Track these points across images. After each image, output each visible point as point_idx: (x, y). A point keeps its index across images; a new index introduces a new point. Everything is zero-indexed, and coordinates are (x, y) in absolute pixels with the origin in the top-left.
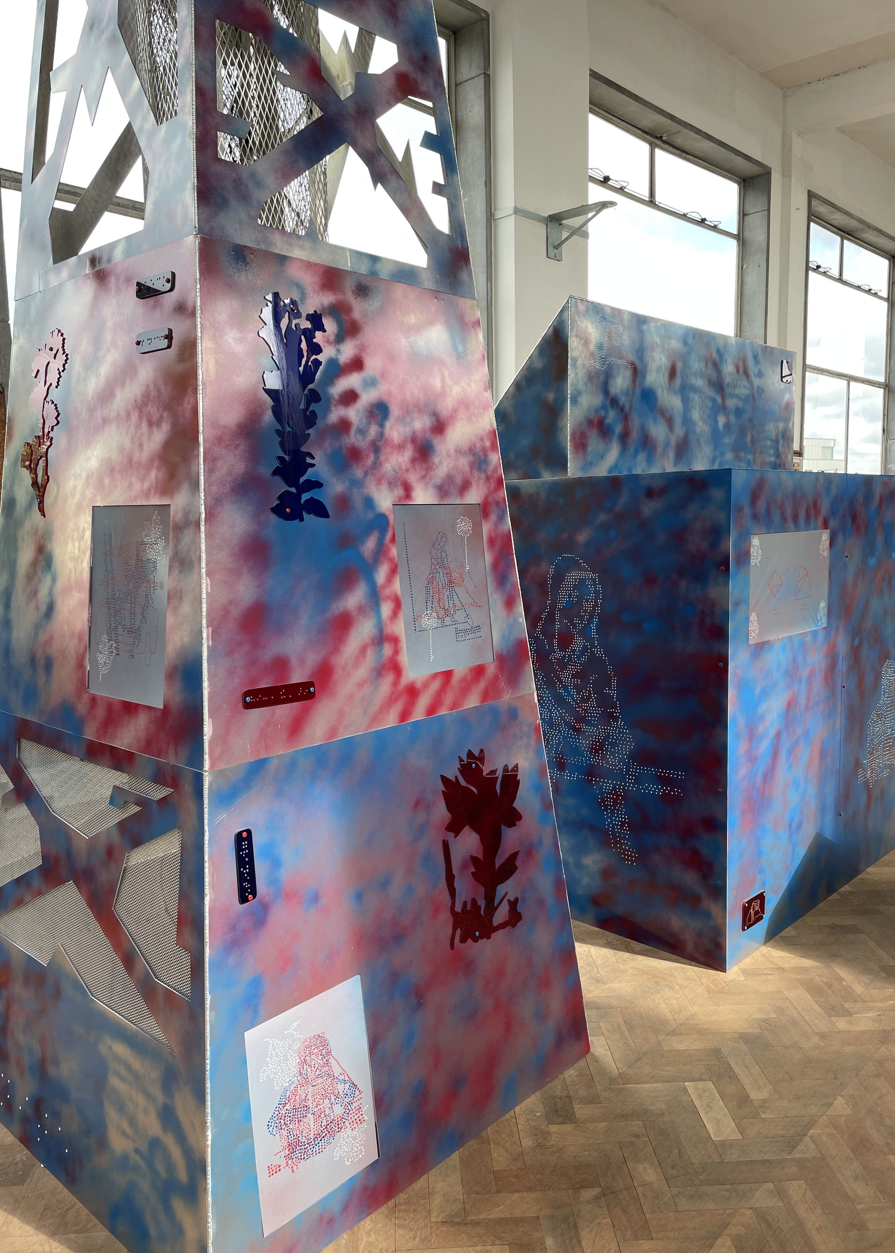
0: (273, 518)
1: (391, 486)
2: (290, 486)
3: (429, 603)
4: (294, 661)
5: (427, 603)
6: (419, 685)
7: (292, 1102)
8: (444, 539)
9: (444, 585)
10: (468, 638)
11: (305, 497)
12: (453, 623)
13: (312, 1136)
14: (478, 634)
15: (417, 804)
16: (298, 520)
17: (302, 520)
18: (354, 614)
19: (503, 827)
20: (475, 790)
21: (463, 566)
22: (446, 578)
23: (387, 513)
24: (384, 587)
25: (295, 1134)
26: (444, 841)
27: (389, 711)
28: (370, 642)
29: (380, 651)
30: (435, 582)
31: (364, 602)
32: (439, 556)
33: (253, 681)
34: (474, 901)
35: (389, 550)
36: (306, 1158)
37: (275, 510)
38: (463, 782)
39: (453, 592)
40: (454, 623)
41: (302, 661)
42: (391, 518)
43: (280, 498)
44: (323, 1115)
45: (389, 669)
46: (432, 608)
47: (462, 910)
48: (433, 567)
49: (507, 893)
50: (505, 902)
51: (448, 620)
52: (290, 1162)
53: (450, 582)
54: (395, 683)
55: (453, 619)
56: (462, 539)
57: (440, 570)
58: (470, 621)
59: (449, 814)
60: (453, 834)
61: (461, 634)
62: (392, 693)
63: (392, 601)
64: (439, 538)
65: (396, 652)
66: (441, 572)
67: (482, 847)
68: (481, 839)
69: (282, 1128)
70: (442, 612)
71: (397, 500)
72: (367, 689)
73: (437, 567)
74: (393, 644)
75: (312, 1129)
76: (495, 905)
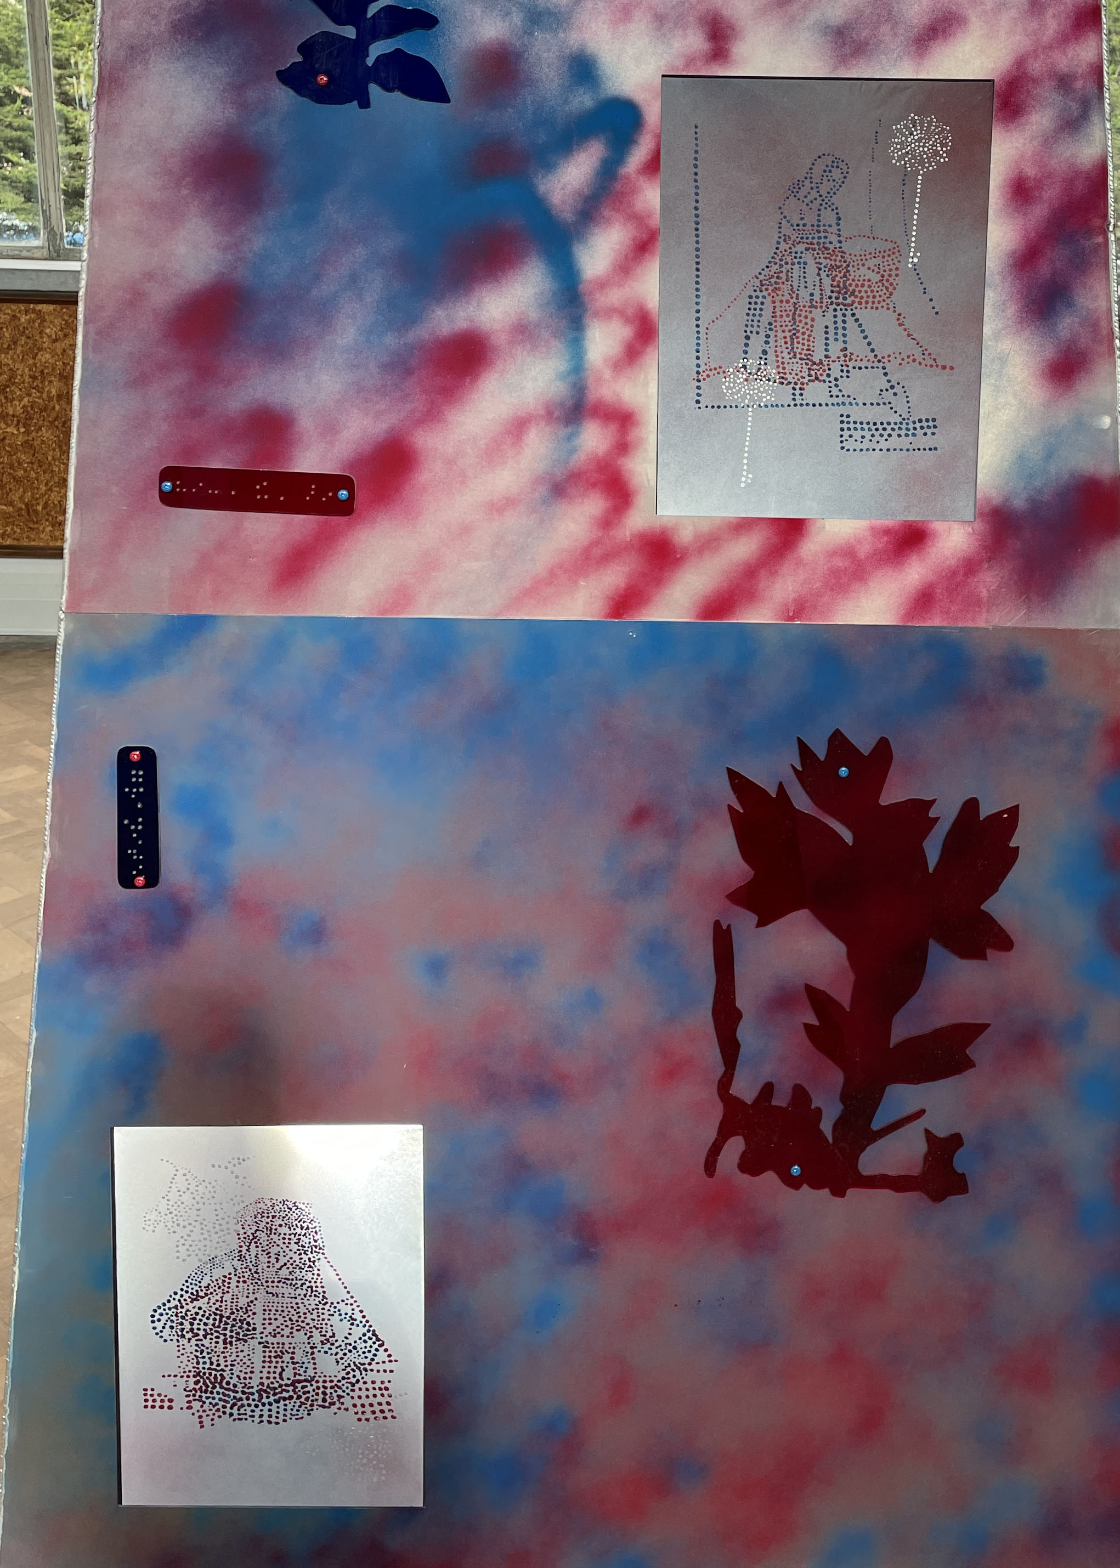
0: (284, 96)
1: (662, 25)
2: (338, 21)
3: (757, 343)
4: (306, 423)
5: (748, 338)
6: (685, 536)
7: (213, 1300)
8: (836, 174)
9: (817, 297)
10: (884, 445)
11: (377, 49)
12: (835, 400)
13: (255, 1382)
14: (929, 441)
15: (640, 816)
16: (355, 103)
17: (365, 103)
18: (500, 339)
19: (936, 950)
20: (847, 836)
21: (897, 251)
22: (827, 282)
23: (639, 97)
24: (602, 284)
25: (214, 1360)
26: (717, 924)
27: (576, 582)
28: (543, 413)
29: (569, 438)
30: (785, 288)
31: (533, 315)
32: (810, 219)
33: (188, 450)
34: (799, 1094)
35: (634, 191)
36: (236, 1416)
37: (286, 77)
38: (801, 801)
39: (849, 319)
40: (840, 400)
41: (330, 429)
42: (652, 113)
43: (302, 49)
44: (287, 1357)
45: (594, 485)
46: (765, 352)
47: (757, 1101)
48: (783, 246)
49: (922, 1112)
50: (914, 1132)
51: (815, 392)
52: (196, 1405)
53: (842, 290)
54: (608, 522)
55: (835, 391)
56: (906, 178)
57: (808, 257)
58: (900, 404)
59: (745, 867)
60: (752, 918)
61: (860, 433)
62: (596, 543)
63: (627, 321)
64: (818, 170)
65: (623, 447)
66: (811, 262)
67: (851, 977)
68: (851, 956)
69: (183, 1336)
70: (796, 368)
71: (680, 63)
72: (514, 522)
73: (800, 248)
74: (613, 428)
75: (256, 1370)
76: (876, 1125)
